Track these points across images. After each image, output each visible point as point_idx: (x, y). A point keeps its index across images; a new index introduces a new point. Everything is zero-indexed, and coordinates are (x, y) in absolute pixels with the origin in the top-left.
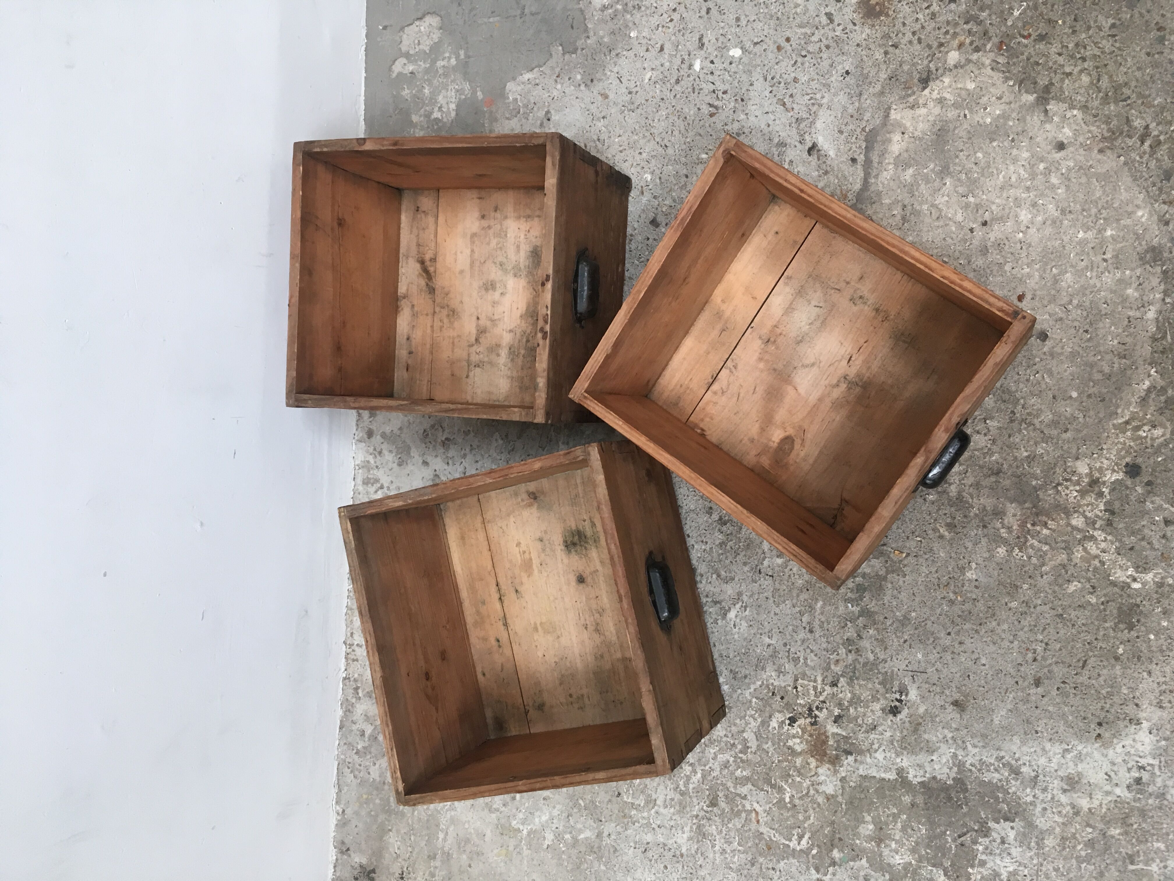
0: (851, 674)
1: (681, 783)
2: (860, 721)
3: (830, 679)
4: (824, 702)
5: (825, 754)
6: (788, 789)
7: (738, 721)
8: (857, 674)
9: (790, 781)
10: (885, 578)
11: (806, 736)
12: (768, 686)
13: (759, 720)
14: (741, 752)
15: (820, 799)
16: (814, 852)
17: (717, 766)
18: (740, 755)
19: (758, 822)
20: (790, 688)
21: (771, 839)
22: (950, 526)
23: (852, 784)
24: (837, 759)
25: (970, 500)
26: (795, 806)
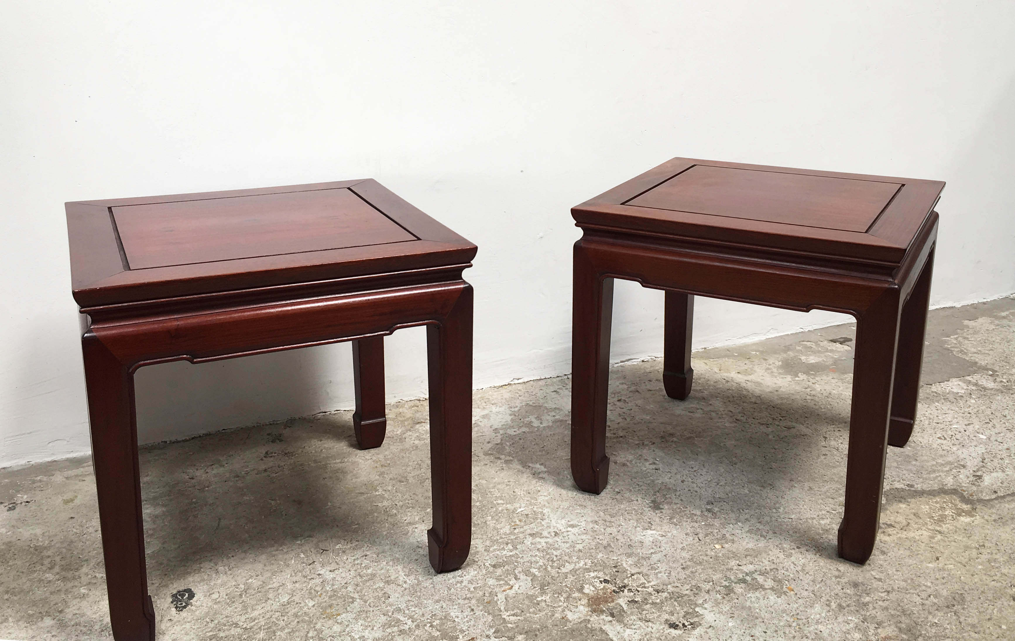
0: (676, 597)
1: (495, 547)
2: (644, 612)
3: (660, 588)
4: (638, 591)
5: (599, 605)
6: (548, 597)
7: (574, 558)
8: (678, 599)
9: (555, 595)
10: (765, 589)
11: (601, 593)
12: (617, 563)
13: (587, 567)
14: (552, 567)
15: (558, 615)
16: (510, 625)
17: (528, 559)
18: (549, 566)
19: (504, 591)
20: (629, 572)
21: (496, 602)
22: (840, 606)
23: (589, 626)
24: (601, 611)
25: (871, 609)
26: (539, 604)
